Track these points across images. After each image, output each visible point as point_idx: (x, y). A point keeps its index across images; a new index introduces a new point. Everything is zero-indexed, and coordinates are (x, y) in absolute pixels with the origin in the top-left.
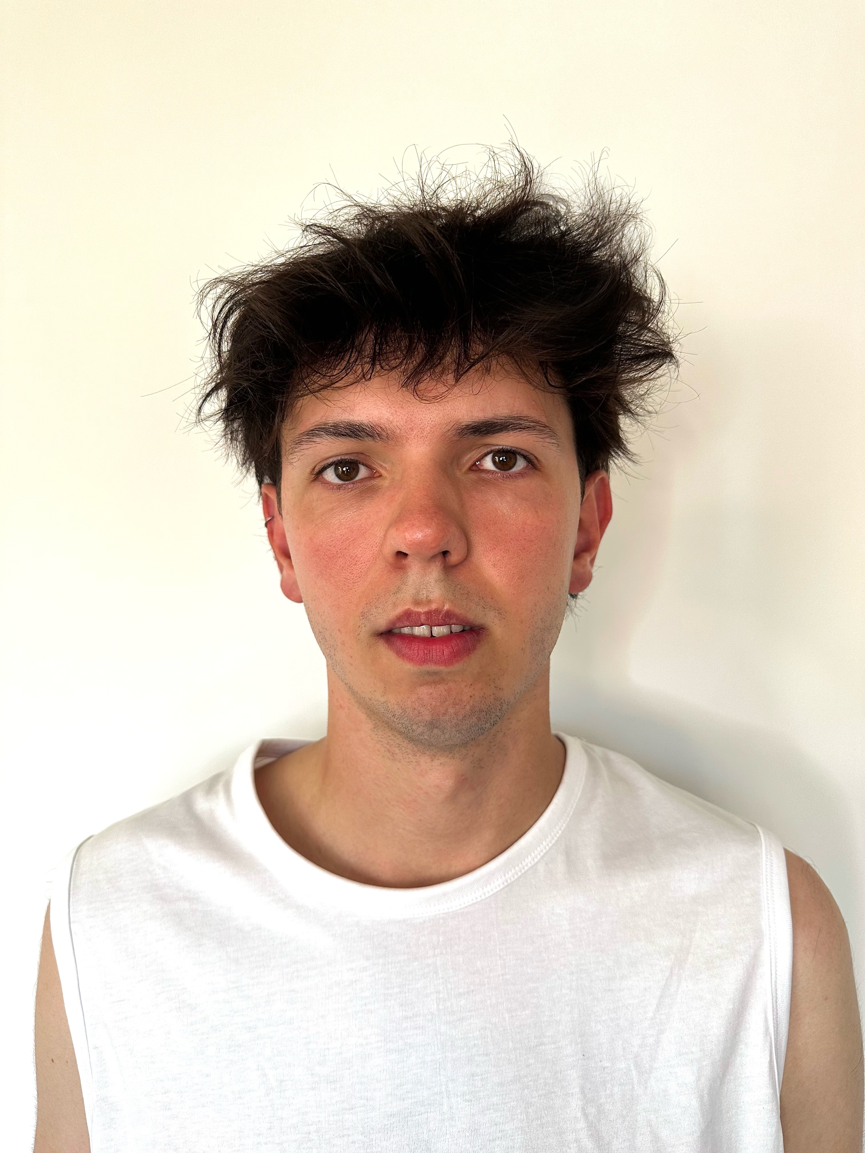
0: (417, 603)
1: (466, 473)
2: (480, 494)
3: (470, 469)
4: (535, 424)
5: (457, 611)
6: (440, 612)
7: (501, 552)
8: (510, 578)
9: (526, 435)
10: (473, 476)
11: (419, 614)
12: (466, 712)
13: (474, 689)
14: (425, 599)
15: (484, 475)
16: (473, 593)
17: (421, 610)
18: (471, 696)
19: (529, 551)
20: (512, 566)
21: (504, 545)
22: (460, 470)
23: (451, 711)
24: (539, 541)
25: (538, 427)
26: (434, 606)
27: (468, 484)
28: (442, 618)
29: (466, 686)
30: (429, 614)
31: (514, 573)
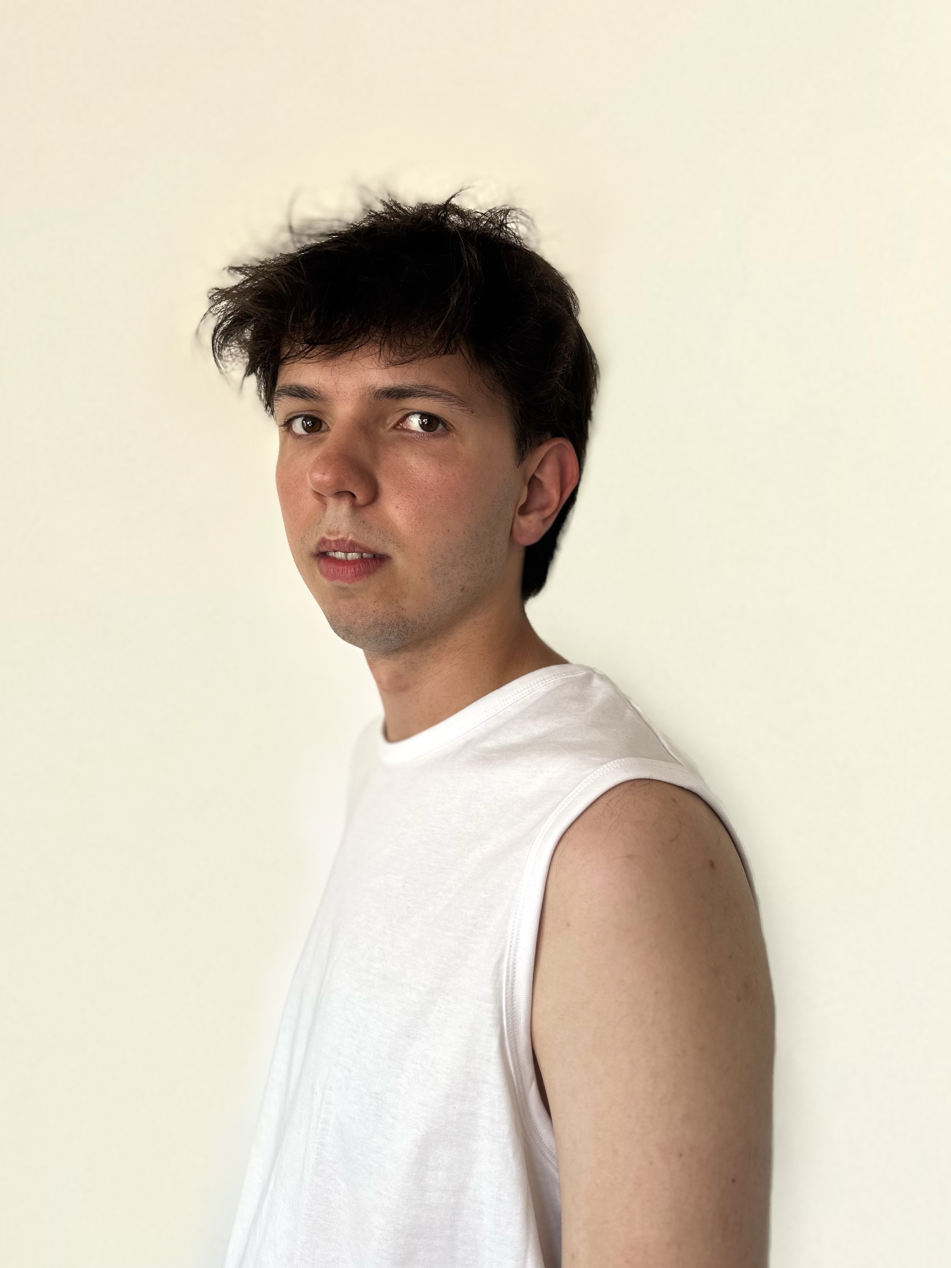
0: (330, 533)
1: (390, 430)
2: (396, 449)
3: (394, 427)
4: (441, 392)
5: (358, 541)
6: (345, 541)
7: (403, 497)
8: (409, 518)
9: (432, 401)
10: (395, 433)
11: (330, 541)
12: (371, 624)
13: (377, 606)
14: (336, 530)
15: (406, 434)
16: (374, 528)
17: (333, 538)
18: (374, 611)
19: (429, 498)
20: (411, 508)
21: (406, 491)
22: (385, 428)
23: (359, 621)
24: (439, 490)
25: (444, 396)
26: (340, 536)
27: (388, 440)
28: (347, 546)
29: (371, 602)
30: (337, 541)
31: (412, 515)
